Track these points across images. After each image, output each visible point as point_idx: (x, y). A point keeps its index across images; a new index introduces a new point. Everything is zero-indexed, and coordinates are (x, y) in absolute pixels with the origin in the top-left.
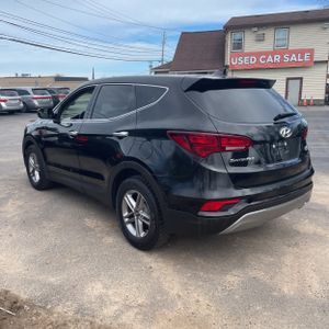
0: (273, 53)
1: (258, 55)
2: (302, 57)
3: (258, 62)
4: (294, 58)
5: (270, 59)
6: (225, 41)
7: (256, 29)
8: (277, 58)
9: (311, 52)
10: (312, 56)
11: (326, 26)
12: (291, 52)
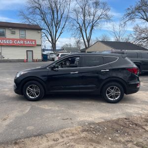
0: (20, 40)
1: (13, 40)
2: (32, 43)
3: (13, 43)
4: (28, 43)
5: (19, 42)
7: (11, 29)
8: (22, 42)
9: (35, 41)
10: (35, 43)
11: (39, 31)
12: (27, 40)
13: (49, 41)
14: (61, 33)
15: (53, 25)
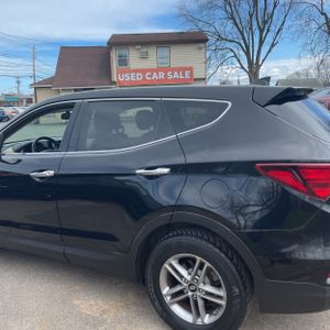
0: (158, 70)
1: (144, 71)
2: (184, 75)
3: (144, 79)
4: (176, 75)
5: (155, 76)
6: (109, 57)
7: (139, 47)
8: (162, 75)
9: (191, 69)
10: (191, 74)
11: (201, 45)
12: (173, 70)
13: (243, 68)
14: (273, 45)
15: (255, 27)
